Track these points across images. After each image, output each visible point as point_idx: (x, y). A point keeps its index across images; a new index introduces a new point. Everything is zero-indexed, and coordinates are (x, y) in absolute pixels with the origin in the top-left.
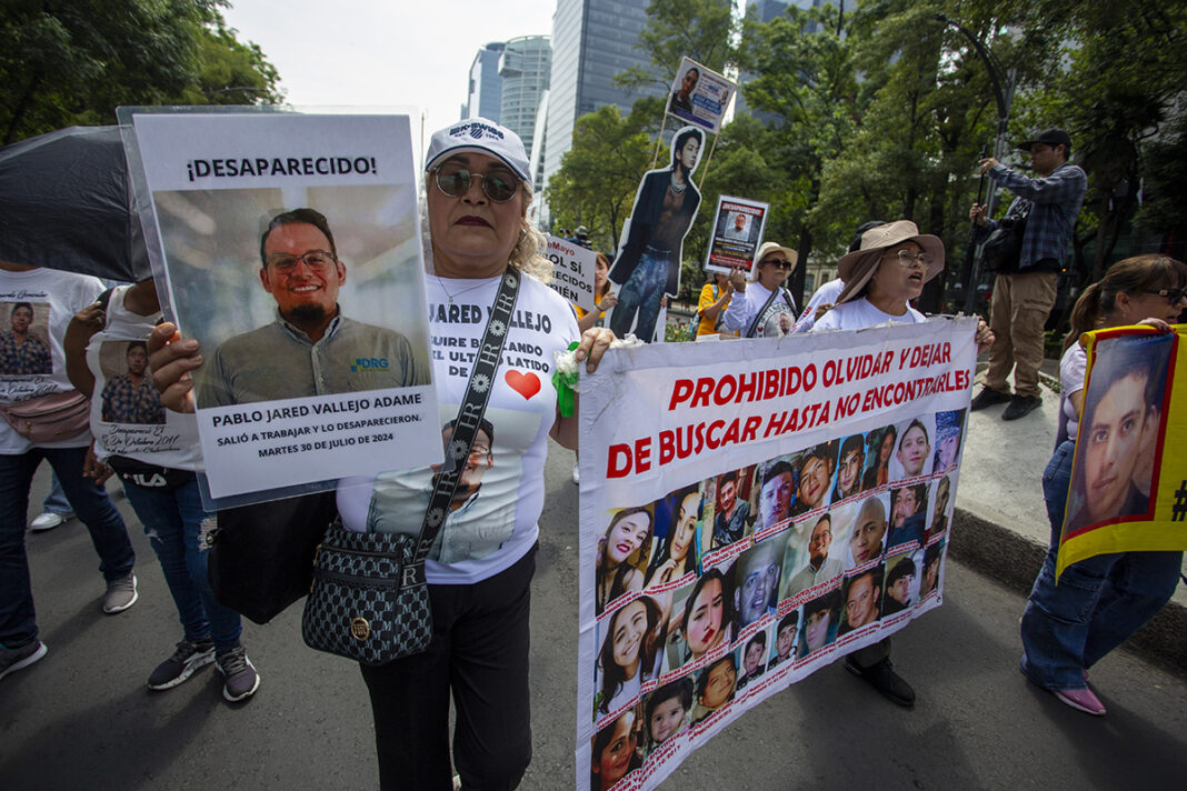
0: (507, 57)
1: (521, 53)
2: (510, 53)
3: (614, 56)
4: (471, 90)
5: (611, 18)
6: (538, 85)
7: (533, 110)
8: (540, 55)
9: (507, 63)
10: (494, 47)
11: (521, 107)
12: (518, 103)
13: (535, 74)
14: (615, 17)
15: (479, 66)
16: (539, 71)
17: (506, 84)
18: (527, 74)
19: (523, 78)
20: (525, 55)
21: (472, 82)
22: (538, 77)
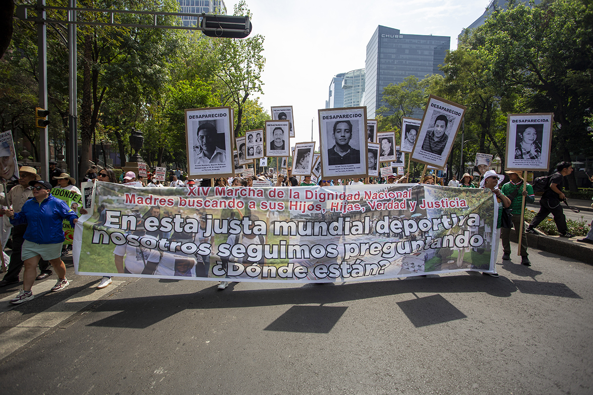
0: (346, 81)
1: (352, 78)
2: (347, 78)
3: (393, 77)
4: (330, 95)
5: (391, 61)
6: (360, 91)
7: (358, 102)
8: (360, 78)
9: (345, 83)
10: (339, 76)
11: (352, 101)
12: (351, 99)
13: (359, 86)
14: (392, 60)
15: (333, 85)
16: (360, 84)
17: (345, 92)
18: (355, 87)
19: (353, 88)
20: (353, 79)
21: (330, 92)
22: (360, 87)
